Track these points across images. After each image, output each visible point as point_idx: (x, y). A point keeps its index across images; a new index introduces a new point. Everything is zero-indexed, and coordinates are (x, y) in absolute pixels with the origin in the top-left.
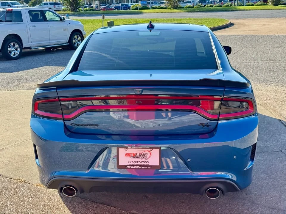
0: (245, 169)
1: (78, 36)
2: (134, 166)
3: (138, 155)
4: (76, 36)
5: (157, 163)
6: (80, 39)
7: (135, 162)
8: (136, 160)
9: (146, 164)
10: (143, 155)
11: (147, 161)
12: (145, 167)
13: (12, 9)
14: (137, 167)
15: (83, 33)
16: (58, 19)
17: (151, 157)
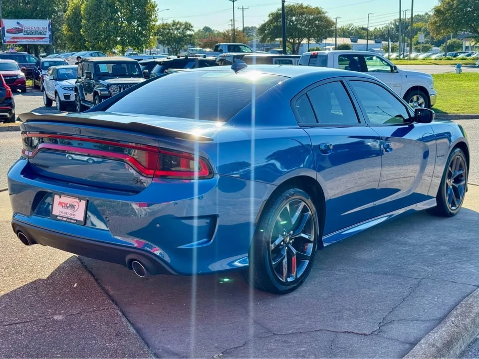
0: (178, 247)
1: (419, 97)
2: (63, 217)
3: (68, 205)
4: (415, 98)
5: (81, 218)
6: (423, 102)
7: (65, 213)
8: (65, 210)
9: (72, 217)
10: (72, 206)
11: (74, 213)
12: (72, 221)
13: (317, 53)
14: (65, 219)
15: (430, 93)
16: (389, 69)
17: (78, 210)
